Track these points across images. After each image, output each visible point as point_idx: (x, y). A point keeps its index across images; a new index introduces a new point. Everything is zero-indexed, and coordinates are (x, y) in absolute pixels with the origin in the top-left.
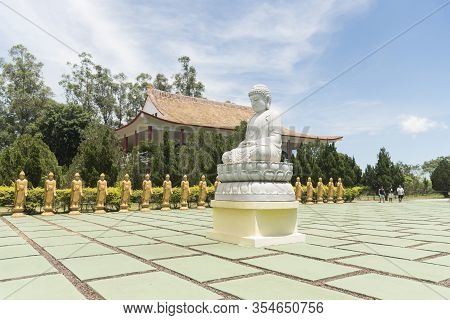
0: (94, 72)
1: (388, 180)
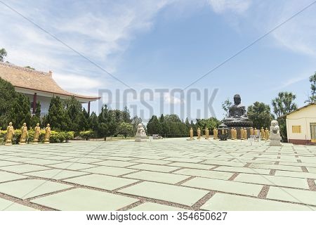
1: (105, 126)
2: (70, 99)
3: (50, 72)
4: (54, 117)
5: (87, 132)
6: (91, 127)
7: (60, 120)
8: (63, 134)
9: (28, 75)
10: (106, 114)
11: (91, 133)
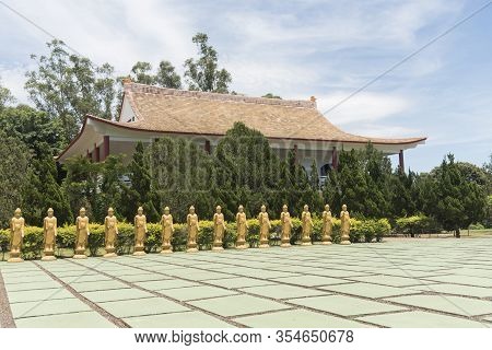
0: (72, 65)
1: (454, 205)
2: (364, 149)
3: (313, 99)
4: (350, 190)
5: (412, 219)
6: (419, 207)
7: (361, 196)
8: (370, 225)
9: (276, 111)
10: (453, 176)
11: (423, 221)
